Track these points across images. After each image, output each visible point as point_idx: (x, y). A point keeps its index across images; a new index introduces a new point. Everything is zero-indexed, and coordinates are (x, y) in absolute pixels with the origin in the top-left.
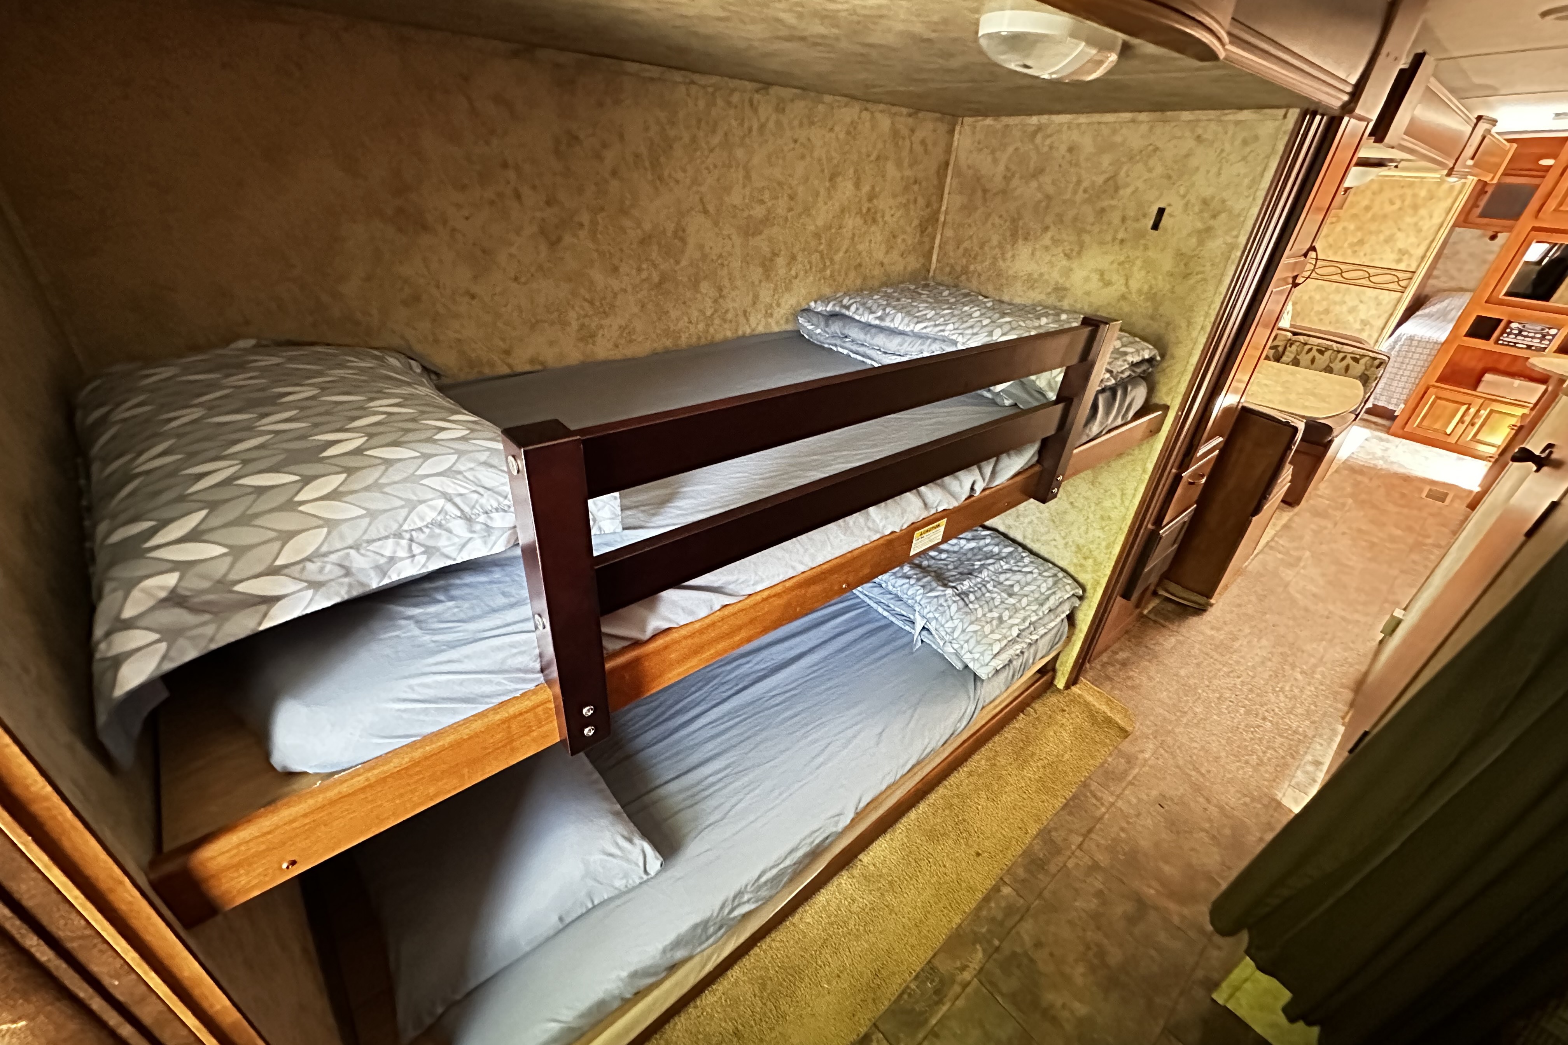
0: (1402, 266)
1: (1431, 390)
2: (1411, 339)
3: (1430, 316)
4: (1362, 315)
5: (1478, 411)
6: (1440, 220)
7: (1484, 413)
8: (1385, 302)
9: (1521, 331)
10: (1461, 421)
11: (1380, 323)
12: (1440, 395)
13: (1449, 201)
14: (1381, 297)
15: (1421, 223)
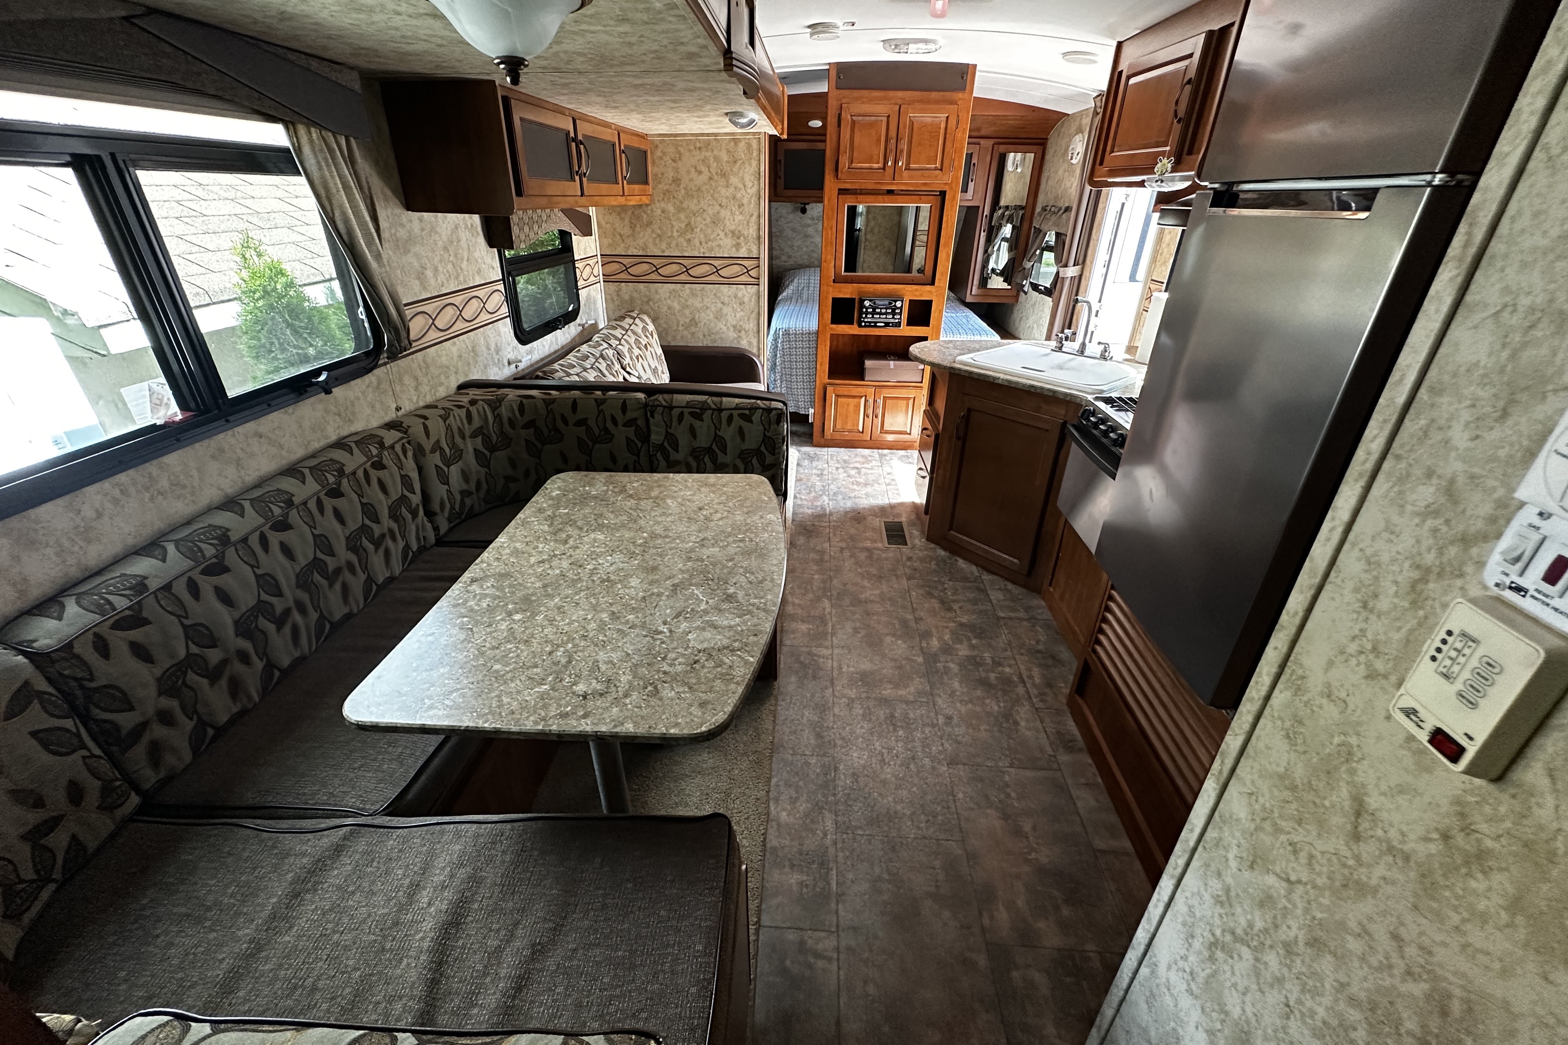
0: (743, 253)
1: (830, 389)
2: (787, 333)
3: (789, 299)
4: (732, 321)
5: (875, 401)
6: (754, 189)
7: (880, 402)
8: (746, 299)
9: (874, 310)
10: (866, 415)
11: (752, 326)
12: (841, 393)
13: (754, 163)
14: (740, 295)
15: (739, 196)
